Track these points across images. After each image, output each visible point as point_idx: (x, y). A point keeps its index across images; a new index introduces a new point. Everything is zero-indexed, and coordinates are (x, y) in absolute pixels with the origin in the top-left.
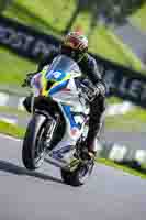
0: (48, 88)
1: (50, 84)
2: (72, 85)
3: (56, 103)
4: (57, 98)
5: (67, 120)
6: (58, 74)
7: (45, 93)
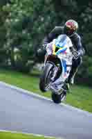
2: (68, 51)
3: (59, 59)
4: (60, 57)
5: (63, 68)
6: (61, 44)
7: (55, 53)
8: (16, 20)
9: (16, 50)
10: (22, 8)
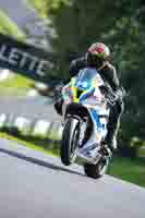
0: (78, 97)
1: (79, 93)
6: (85, 84)
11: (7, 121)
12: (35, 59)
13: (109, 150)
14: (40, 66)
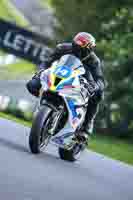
8: (116, 64)
9: (114, 106)
10: (125, 47)
11: (10, 103)
12: (38, 45)
13: (86, 136)
14: (43, 53)
